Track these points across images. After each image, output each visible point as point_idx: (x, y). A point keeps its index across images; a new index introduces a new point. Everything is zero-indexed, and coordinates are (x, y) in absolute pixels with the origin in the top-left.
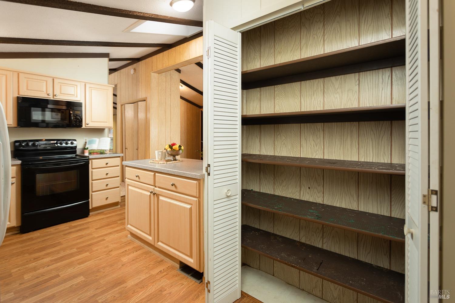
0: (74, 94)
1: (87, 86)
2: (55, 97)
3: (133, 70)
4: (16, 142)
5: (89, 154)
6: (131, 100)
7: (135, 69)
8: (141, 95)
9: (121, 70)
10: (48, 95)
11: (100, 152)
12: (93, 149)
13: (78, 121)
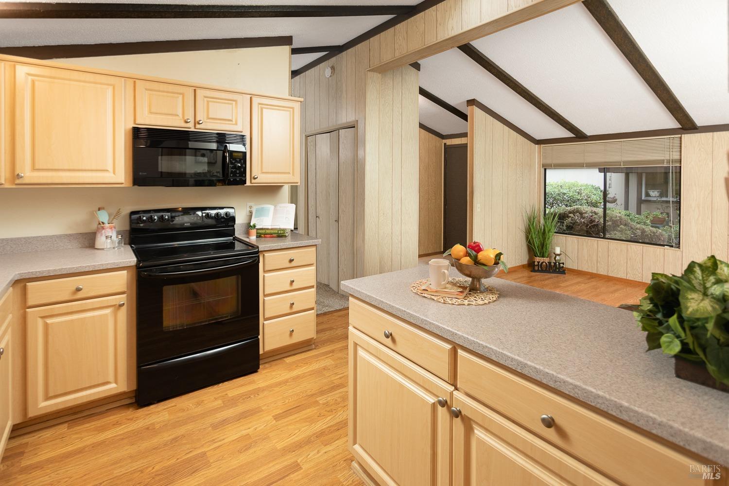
0: (230, 118)
1: (256, 101)
2: (198, 126)
3: (329, 69)
4: (133, 213)
5: (257, 237)
6: (325, 127)
7: (333, 68)
8: (347, 117)
9: (307, 72)
10: (186, 122)
11: (278, 233)
12: (264, 227)
13: (238, 172)
